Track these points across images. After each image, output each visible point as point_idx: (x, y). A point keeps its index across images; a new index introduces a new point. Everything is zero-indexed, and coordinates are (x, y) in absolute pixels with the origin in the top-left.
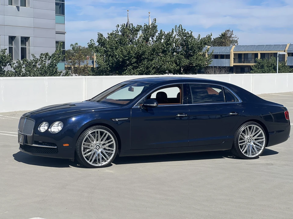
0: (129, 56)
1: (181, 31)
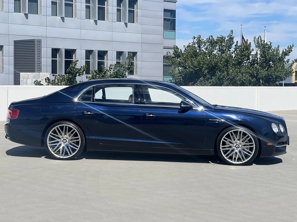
0: (199, 67)
1: (260, 42)
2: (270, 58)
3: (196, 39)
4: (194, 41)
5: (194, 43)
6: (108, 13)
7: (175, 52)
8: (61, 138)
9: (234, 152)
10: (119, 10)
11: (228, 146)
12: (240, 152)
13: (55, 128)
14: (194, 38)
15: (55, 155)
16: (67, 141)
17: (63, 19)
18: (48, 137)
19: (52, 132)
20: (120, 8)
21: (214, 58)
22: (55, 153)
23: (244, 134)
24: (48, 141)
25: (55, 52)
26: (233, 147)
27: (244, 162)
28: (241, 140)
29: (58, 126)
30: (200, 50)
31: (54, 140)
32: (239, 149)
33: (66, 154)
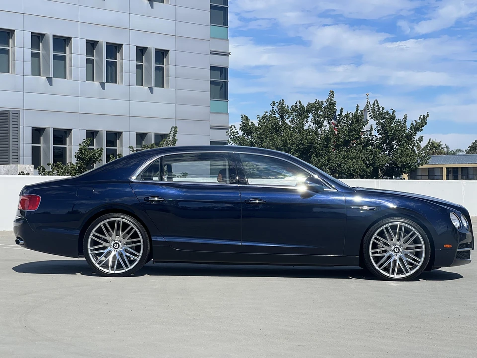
1: (376, 110)
2: (394, 134)
3: (277, 105)
4: (273, 109)
5: (273, 112)
6: (122, 71)
7: (244, 125)
8: (111, 241)
9: (391, 260)
10: (139, 67)
11: (382, 249)
12: (401, 259)
13: (101, 224)
14: (274, 104)
15: (101, 268)
16: (120, 246)
17: (50, 80)
18: (90, 239)
19: (96, 231)
20: (141, 63)
21: (306, 134)
22: (102, 266)
23: (407, 231)
24: (89, 247)
25: (37, 133)
26: (390, 252)
27: (408, 275)
28: (403, 240)
29: (106, 221)
30: (284, 123)
31: (99, 243)
32: (399, 254)
33: (119, 267)
